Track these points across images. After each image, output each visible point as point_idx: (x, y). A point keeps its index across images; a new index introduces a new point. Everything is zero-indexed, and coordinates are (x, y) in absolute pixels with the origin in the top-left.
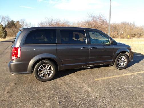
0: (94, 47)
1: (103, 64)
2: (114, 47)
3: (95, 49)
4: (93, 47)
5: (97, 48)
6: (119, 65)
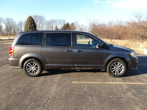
1: (91, 68)
2: (105, 51)
3: (80, 52)
4: (78, 50)
5: (82, 51)
6: (113, 72)
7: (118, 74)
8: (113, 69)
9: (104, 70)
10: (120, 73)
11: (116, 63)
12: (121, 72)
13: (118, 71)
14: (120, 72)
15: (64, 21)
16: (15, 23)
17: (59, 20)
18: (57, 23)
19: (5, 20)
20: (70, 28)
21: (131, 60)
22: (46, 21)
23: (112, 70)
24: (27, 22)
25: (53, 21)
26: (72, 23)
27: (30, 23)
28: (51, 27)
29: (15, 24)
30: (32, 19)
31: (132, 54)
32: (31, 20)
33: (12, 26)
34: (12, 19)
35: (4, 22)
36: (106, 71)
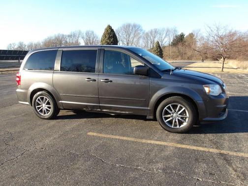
0: (106, 80)
3: (107, 82)
4: (105, 78)
5: (111, 81)
6: (168, 122)
7: (178, 127)
8: (169, 116)
9: (151, 117)
10: (182, 126)
11: (173, 106)
12: (185, 124)
13: (177, 120)
14: (181, 123)
15: (175, 31)
16: (97, 37)
17: (166, 29)
18: (161, 34)
19: (85, 34)
20: (185, 42)
21: (204, 100)
22: (144, 31)
23: (166, 118)
24: (105, 35)
25: (156, 32)
26: (191, 32)
27: (107, 36)
28: (151, 42)
29: (97, 39)
30: (112, 30)
31: (207, 90)
32: (109, 31)
33: (92, 43)
34: (93, 32)
35: (83, 38)
36: (155, 119)
